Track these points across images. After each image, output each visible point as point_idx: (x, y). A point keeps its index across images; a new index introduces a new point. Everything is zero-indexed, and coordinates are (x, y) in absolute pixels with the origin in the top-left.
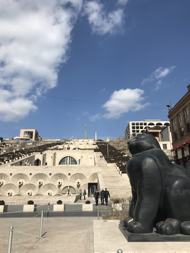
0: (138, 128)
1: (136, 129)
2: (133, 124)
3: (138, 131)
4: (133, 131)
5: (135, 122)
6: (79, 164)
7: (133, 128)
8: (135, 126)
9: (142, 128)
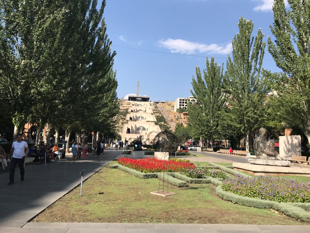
0: (183, 103)
1: (182, 104)
2: (180, 100)
3: (183, 105)
4: (180, 105)
5: (182, 98)
6: (147, 130)
7: (180, 103)
8: (182, 101)
9: (186, 103)
